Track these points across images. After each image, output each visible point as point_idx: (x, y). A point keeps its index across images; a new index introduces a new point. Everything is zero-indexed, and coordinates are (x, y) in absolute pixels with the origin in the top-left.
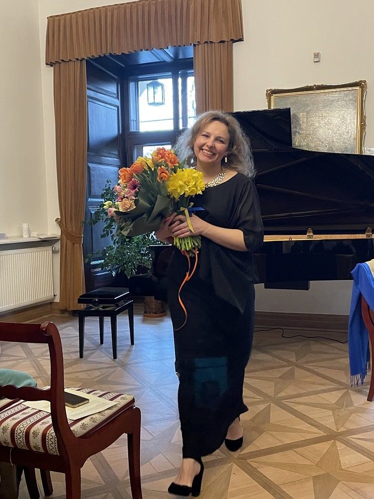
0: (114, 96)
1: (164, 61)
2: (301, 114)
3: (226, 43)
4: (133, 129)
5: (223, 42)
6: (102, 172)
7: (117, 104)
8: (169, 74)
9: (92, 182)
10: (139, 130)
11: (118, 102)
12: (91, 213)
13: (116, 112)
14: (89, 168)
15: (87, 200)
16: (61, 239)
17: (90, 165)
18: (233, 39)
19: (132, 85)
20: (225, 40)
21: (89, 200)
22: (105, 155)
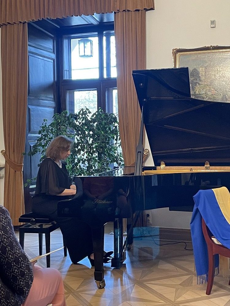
0: (51, 51)
1: (92, 24)
2: (201, 69)
3: (140, 11)
4: (66, 77)
5: (138, 10)
6: (40, 112)
7: (53, 58)
8: (96, 34)
9: (31, 120)
10: (71, 78)
11: (54, 56)
12: (30, 146)
13: (52, 64)
14: (29, 109)
15: (27, 135)
16: (5, 167)
17: (30, 107)
18: (146, 9)
19: (65, 42)
20: (140, 9)
21: (29, 135)
22: (43, 98)
